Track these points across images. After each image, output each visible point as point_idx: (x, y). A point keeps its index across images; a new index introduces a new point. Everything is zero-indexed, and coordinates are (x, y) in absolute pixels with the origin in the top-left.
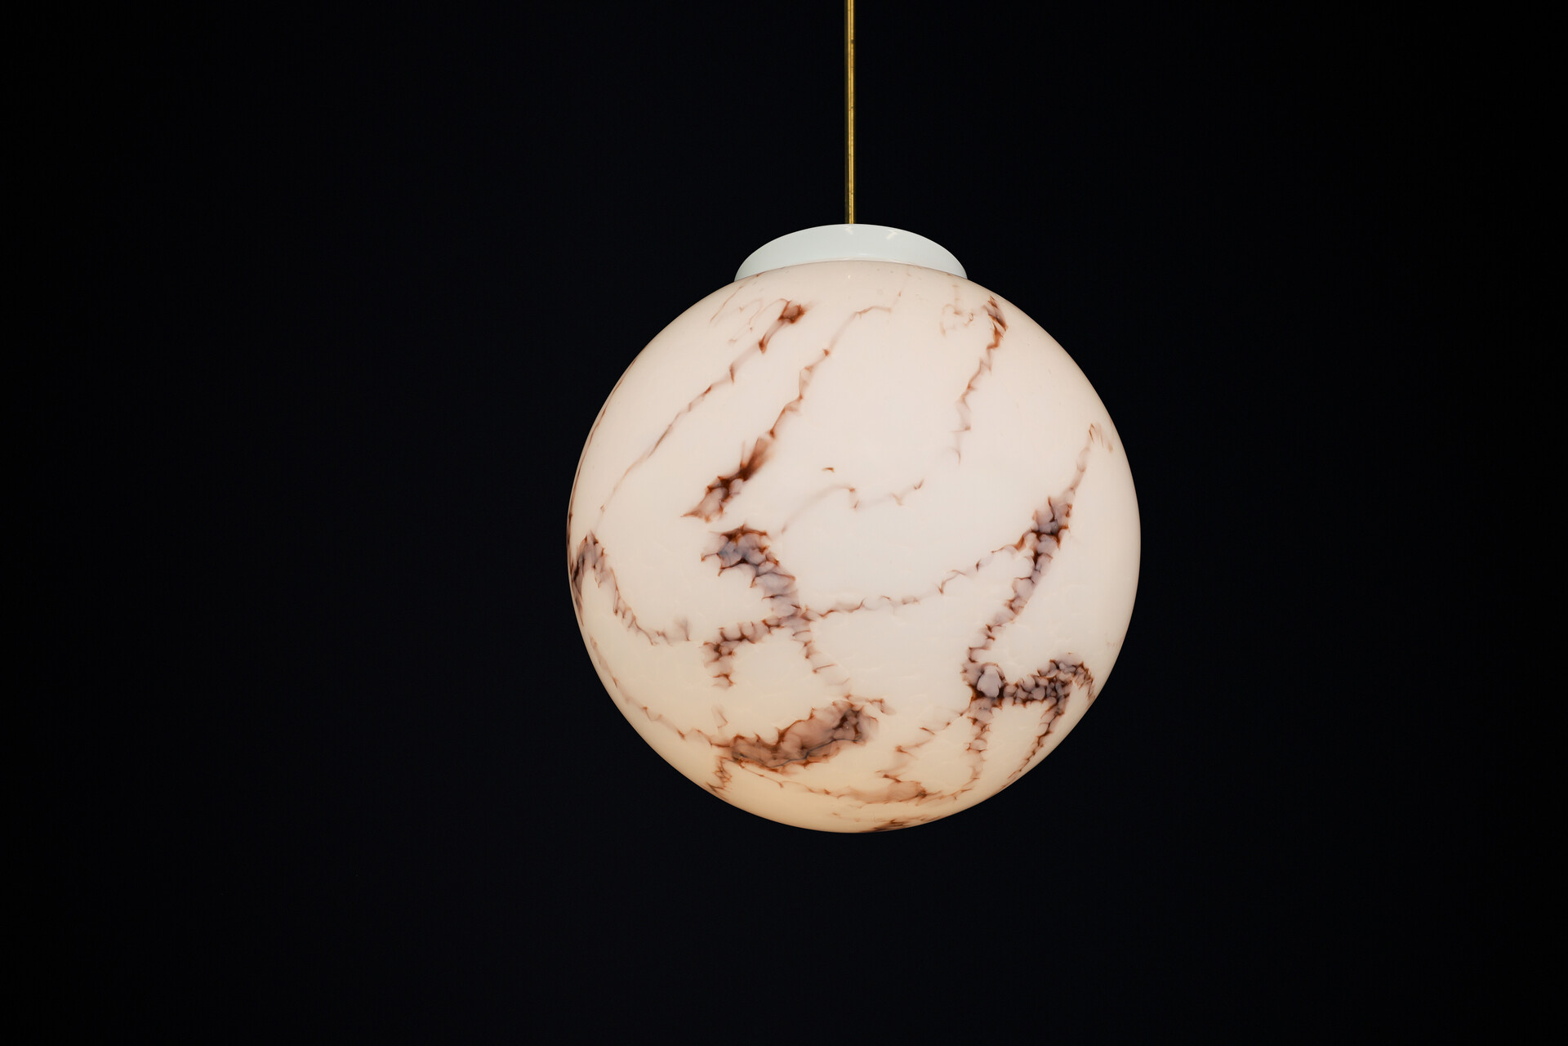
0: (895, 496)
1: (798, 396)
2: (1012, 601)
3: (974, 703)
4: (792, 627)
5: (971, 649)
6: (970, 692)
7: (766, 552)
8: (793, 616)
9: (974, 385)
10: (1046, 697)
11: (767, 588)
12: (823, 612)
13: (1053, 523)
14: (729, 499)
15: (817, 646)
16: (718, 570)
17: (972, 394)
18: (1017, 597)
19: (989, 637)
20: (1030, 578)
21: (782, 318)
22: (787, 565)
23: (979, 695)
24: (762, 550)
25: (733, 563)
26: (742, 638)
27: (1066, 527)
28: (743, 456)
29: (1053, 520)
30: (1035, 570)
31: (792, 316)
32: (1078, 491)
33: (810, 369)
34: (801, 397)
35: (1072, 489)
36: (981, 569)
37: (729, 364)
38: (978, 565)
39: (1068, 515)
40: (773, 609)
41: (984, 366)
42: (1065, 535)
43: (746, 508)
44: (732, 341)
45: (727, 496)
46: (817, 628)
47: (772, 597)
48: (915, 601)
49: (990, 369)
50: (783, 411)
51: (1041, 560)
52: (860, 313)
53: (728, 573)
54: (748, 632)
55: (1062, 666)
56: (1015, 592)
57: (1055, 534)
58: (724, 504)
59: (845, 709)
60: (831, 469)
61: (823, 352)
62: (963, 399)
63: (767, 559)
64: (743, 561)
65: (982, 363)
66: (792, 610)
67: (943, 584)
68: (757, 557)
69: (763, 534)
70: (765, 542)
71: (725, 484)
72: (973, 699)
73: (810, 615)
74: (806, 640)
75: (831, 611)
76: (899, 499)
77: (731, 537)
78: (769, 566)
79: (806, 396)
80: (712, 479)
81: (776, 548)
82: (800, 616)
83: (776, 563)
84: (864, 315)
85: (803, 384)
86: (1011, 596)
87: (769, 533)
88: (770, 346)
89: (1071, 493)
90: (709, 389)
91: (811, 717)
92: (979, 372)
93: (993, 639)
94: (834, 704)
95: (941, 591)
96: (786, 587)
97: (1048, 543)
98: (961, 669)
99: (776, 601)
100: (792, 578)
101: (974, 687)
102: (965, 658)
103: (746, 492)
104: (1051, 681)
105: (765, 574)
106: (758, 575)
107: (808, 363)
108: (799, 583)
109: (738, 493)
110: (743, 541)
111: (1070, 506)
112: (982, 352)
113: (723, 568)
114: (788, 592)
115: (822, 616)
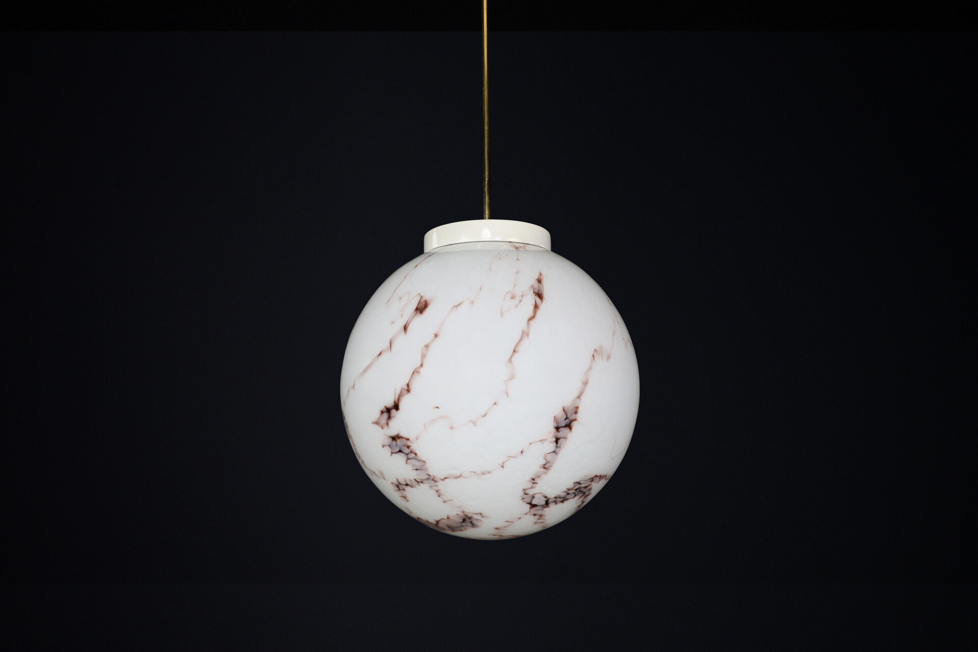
0: (472, 421)
1: (420, 364)
2: (545, 465)
3: (532, 509)
4: (429, 483)
5: (524, 489)
6: (528, 506)
7: (410, 448)
8: (428, 479)
9: (517, 349)
10: (575, 496)
11: (413, 465)
12: (442, 478)
13: (567, 420)
14: (390, 419)
15: (442, 492)
16: (390, 454)
17: (516, 355)
18: (548, 462)
19: (534, 483)
20: (554, 452)
21: (417, 309)
22: (421, 455)
23: (533, 506)
24: (408, 447)
25: (396, 451)
26: (407, 485)
27: (575, 420)
28: (395, 396)
29: (566, 418)
30: (557, 447)
31: (421, 308)
32: (583, 397)
33: (427, 346)
34: (422, 365)
35: (579, 397)
36: (523, 453)
37: (390, 339)
38: (522, 452)
39: (576, 413)
40: (418, 475)
41: (525, 334)
42: (575, 425)
43: (398, 425)
44: (393, 323)
45: (389, 418)
46: (441, 485)
47: (416, 470)
48: (489, 472)
49: (528, 336)
50: (413, 373)
51: (560, 441)
52: (456, 306)
53: (394, 455)
54: (409, 483)
55: (581, 482)
56: (546, 460)
57: (569, 426)
58: (389, 421)
59: (464, 517)
60: (438, 408)
61: (434, 335)
62: (510, 360)
63: (411, 452)
64: (400, 451)
65: (523, 332)
66: (427, 476)
67: (503, 463)
68: (407, 451)
69: (408, 439)
70: (409, 443)
71: (388, 410)
72: (531, 508)
73: (436, 479)
74: (437, 489)
75: (446, 478)
76: (474, 423)
77: (394, 438)
78: (412, 455)
79: (424, 365)
80: (382, 408)
81: (415, 447)
82: (432, 479)
83: (416, 454)
84: (458, 308)
85: (423, 356)
86: (544, 462)
87: (410, 439)
88: (409, 329)
89: (578, 400)
90: (380, 354)
91: (448, 518)
92: (521, 340)
93: (536, 483)
94: (457, 514)
95: (503, 467)
96: (422, 466)
97: (564, 432)
98: (521, 498)
99: (419, 472)
100: (425, 462)
101: (530, 504)
102: (522, 493)
103: (397, 415)
104: (576, 490)
105: (411, 459)
106: (408, 459)
107: (426, 343)
108: (428, 465)
109: (394, 417)
110: (399, 441)
111: (577, 408)
112: (523, 324)
113: (392, 453)
114: (424, 468)
115: (442, 480)
